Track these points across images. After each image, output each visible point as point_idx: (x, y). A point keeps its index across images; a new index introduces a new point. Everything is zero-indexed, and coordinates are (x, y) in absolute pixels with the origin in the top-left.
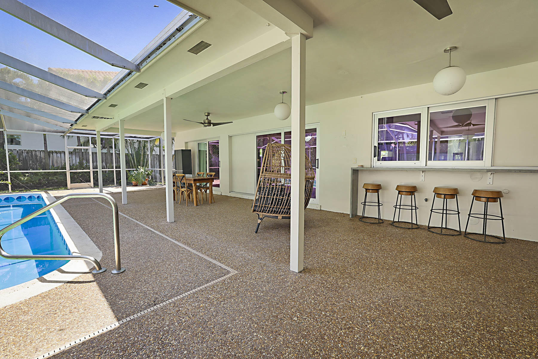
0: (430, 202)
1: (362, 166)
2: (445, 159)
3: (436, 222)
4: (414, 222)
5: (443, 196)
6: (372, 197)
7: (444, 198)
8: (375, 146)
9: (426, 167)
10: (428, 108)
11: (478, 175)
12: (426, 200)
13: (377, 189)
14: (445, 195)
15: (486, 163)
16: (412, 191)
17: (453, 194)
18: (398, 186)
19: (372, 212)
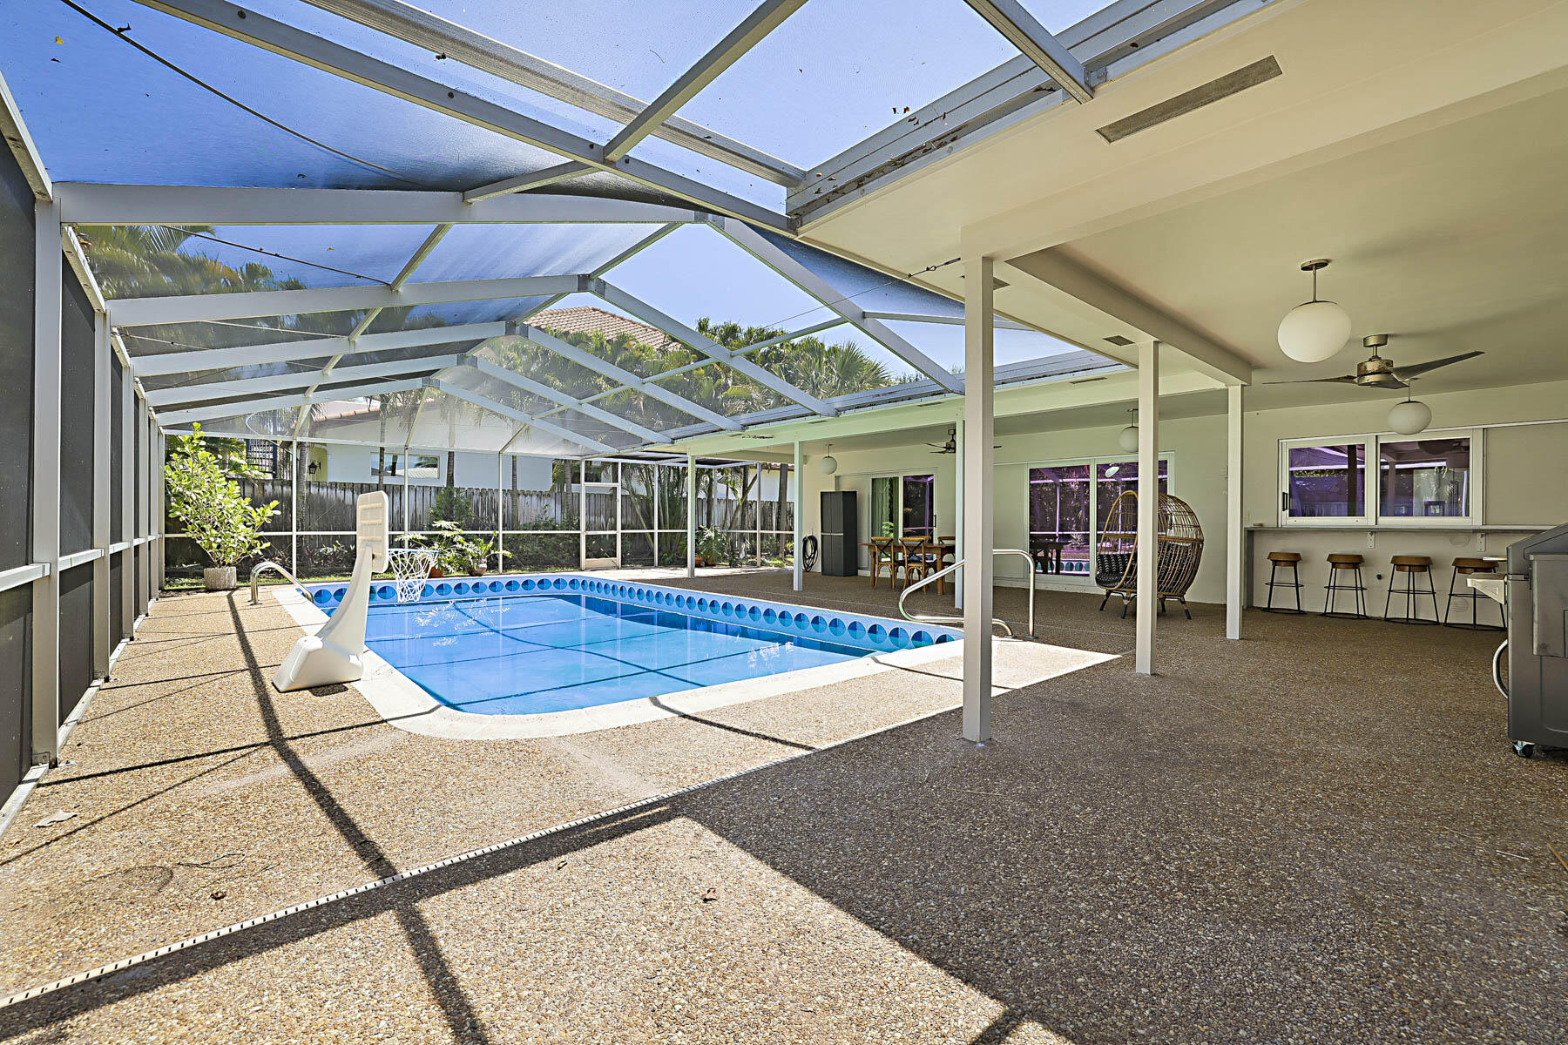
0: (1386, 582)
1: (1261, 525)
2: (1409, 514)
3: (1399, 610)
4: (1361, 613)
5: (1408, 568)
6: (1285, 575)
7: (1409, 572)
8: (1284, 493)
9: (1377, 527)
10: (1377, 436)
11: (1462, 537)
12: (1379, 577)
13: (1294, 560)
14: (1410, 566)
15: (1475, 520)
16: (1355, 562)
17: (1424, 565)
18: (1330, 555)
19: (1285, 600)
